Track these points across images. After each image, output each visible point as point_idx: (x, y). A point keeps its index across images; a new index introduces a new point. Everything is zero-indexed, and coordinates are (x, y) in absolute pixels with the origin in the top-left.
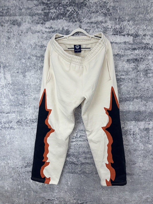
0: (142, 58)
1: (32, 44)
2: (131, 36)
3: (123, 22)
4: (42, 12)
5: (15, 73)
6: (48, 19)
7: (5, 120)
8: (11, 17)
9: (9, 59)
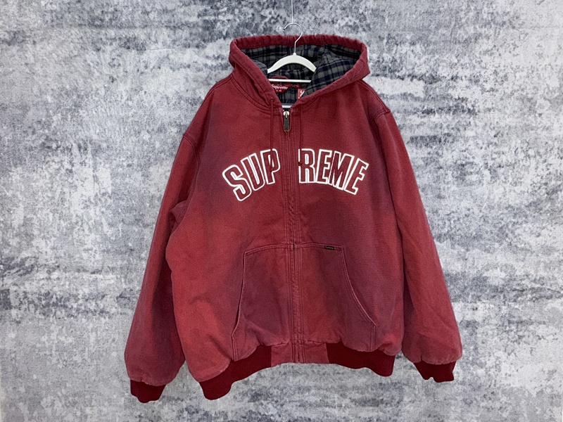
0: (449, 135)
1: (170, 96)
2: (420, 79)
3: (399, 46)
4: (200, 21)
5: (122, 166)
6: (212, 36)
7: (87, 291)
8: (121, 32)
9: (109, 131)
